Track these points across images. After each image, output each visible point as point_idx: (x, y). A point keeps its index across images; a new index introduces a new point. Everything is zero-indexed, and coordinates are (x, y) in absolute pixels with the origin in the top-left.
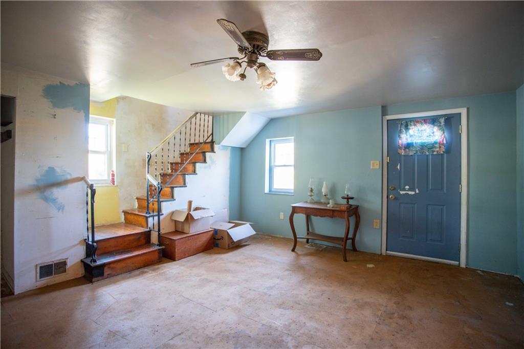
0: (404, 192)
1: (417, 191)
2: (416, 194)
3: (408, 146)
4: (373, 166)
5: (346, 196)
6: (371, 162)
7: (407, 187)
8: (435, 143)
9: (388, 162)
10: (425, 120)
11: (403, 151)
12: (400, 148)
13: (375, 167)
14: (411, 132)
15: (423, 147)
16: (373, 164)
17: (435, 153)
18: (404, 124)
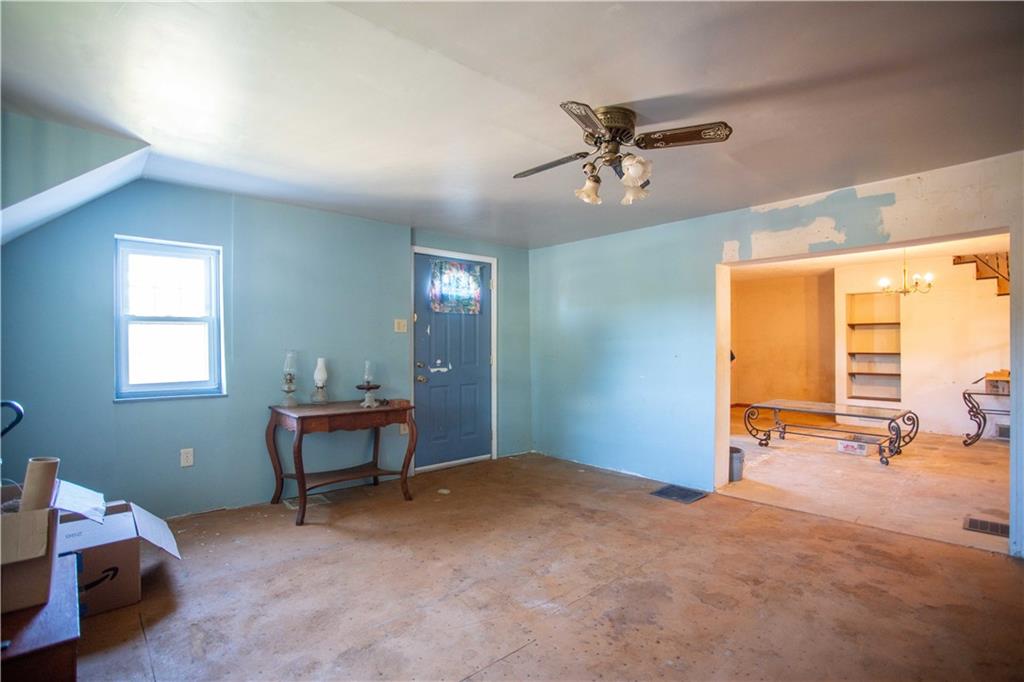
0: (436, 370)
1: (450, 367)
2: (450, 371)
3: (443, 299)
4: (399, 329)
5: (366, 384)
6: (396, 321)
7: (439, 362)
8: (470, 298)
9: (415, 323)
10: (461, 265)
11: (436, 305)
12: (433, 301)
13: (401, 331)
14: (445, 278)
15: (459, 301)
16: (399, 323)
17: (471, 313)
18: (439, 265)
